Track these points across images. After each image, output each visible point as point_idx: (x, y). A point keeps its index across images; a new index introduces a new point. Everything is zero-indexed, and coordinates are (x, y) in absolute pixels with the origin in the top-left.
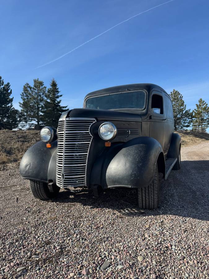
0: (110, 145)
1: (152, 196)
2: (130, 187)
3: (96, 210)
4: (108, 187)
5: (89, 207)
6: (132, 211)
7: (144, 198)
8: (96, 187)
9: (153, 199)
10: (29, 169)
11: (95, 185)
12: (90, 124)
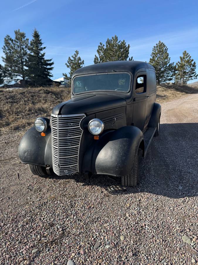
0: (98, 139)
1: (133, 179)
2: (115, 176)
3: (87, 188)
4: (97, 173)
5: (82, 184)
6: (116, 189)
7: (126, 180)
8: (87, 173)
9: (133, 181)
10: (27, 155)
11: (86, 171)
12: (80, 120)
